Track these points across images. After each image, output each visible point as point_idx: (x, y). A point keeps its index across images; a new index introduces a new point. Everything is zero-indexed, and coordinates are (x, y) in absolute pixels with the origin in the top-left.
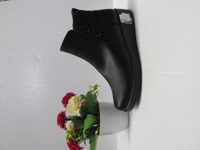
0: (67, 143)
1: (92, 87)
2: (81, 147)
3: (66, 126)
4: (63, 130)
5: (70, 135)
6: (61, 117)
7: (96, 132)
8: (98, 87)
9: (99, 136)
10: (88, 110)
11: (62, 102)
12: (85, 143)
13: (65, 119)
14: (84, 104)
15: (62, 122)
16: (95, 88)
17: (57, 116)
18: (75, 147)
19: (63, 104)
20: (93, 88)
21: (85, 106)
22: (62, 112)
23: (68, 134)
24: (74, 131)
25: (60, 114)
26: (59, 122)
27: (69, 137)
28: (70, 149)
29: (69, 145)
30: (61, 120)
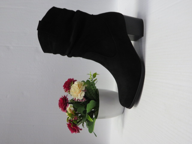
0: (67, 124)
2: (80, 128)
3: (67, 109)
4: (64, 113)
5: (70, 118)
6: (63, 101)
8: (97, 75)
11: (64, 86)
12: (83, 125)
13: (67, 103)
15: (64, 105)
16: (95, 75)
17: (59, 99)
18: (75, 128)
19: (64, 88)
20: (92, 76)
22: (65, 96)
23: (68, 116)
24: (74, 114)
25: (62, 98)
26: (62, 105)
27: (69, 119)
28: (70, 130)
29: (69, 126)
30: (64, 103)
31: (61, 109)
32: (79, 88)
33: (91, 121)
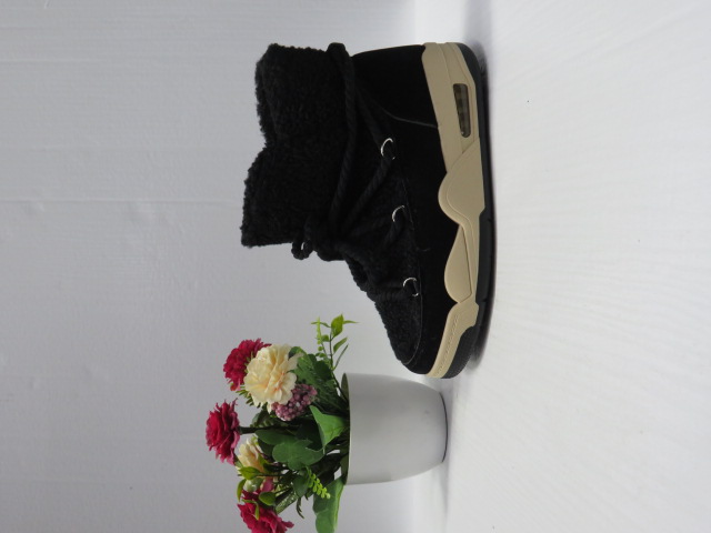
0: (239, 506)
1: (326, 325)
2: (285, 519)
3: (236, 452)
4: (227, 464)
5: (249, 482)
6: (221, 422)
7: (338, 474)
8: (344, 326)
9: (345, 487)
11: (226, 368)
12: (299, 510)
13: (234, 429)
15: (223, 438)
16: (337, 327)
17: (207, 416)
18: (264, 520)
19: (227, 376)
20: (330, 329)
22: (225, 404)
23: (243, 478)
24: (263, 470)
25: (216, 412)
26: (215, 438)
27: (246, 488)
29: (245, 514)
30: (222, 429)
31: (214, 451)
33: (323, 496)
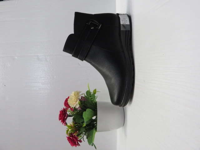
8: (96, 93)
9: (96, 132)
10: (87, 105)
12: (83, 139)
14: (83, 99)
21: (84, 101)
23: (68, 129)
24: (73, 127)
25: (61, 111)
27: (69, 132)
28: (69, 143)
29: (69, 139)
32: (75, 96)
